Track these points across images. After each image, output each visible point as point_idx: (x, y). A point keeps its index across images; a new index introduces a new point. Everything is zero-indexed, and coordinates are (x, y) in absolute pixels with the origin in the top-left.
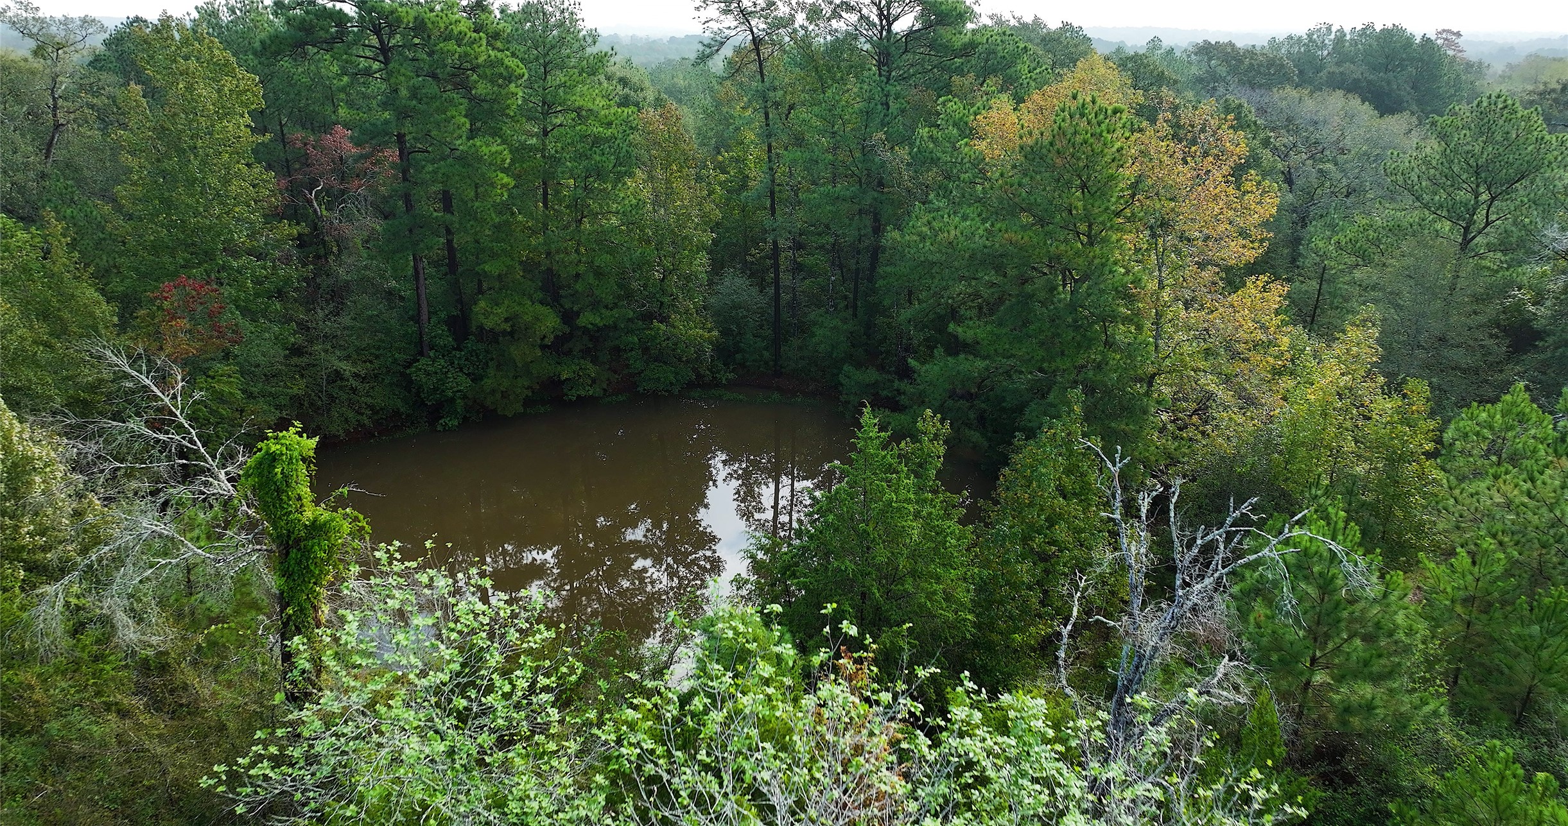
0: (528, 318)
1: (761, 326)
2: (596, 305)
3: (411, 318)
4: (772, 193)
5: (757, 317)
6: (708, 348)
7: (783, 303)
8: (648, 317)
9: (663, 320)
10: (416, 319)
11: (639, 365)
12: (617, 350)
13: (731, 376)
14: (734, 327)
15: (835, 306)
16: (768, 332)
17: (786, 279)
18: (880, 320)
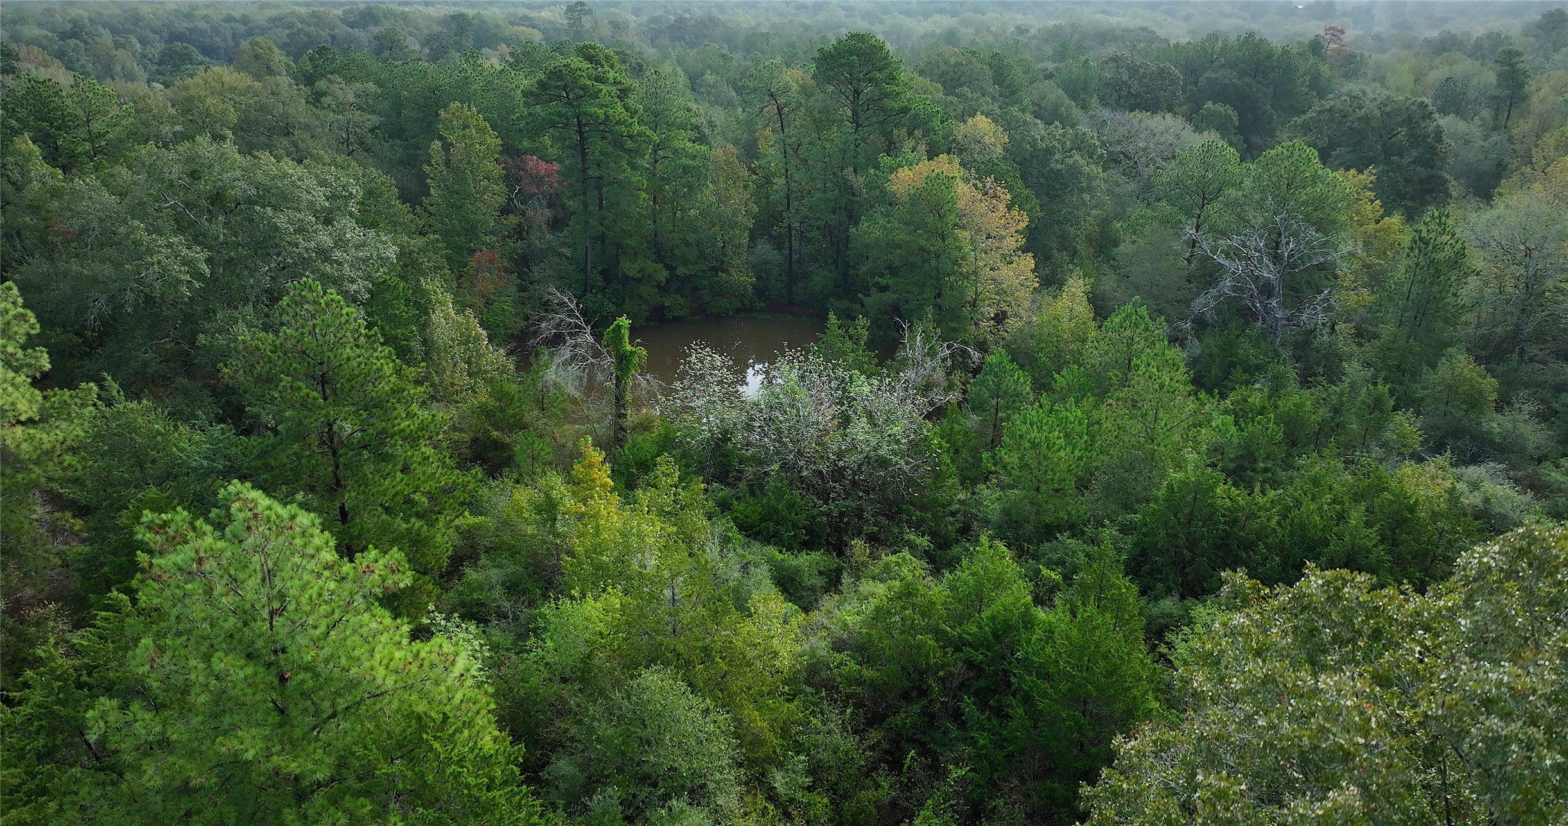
0: (651, 271)
1: (780, 275)
2: (686, 263)
3: (582, 270)
4: (788, 197)
5: (777, 269)
6: (750, 288)
7: (793, 260)
8: (714, 270)
9: (726, 272)
10: (584, 270)
11: (709, 298)
12: (695, 289)
13: (762, 305)
14: (764, 275)
15: (826, 263)
16: (784, 278)
17: (795, 243)
18: (851, 272)
